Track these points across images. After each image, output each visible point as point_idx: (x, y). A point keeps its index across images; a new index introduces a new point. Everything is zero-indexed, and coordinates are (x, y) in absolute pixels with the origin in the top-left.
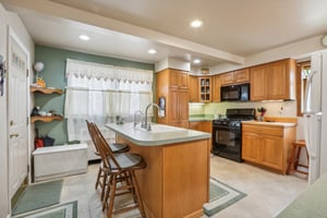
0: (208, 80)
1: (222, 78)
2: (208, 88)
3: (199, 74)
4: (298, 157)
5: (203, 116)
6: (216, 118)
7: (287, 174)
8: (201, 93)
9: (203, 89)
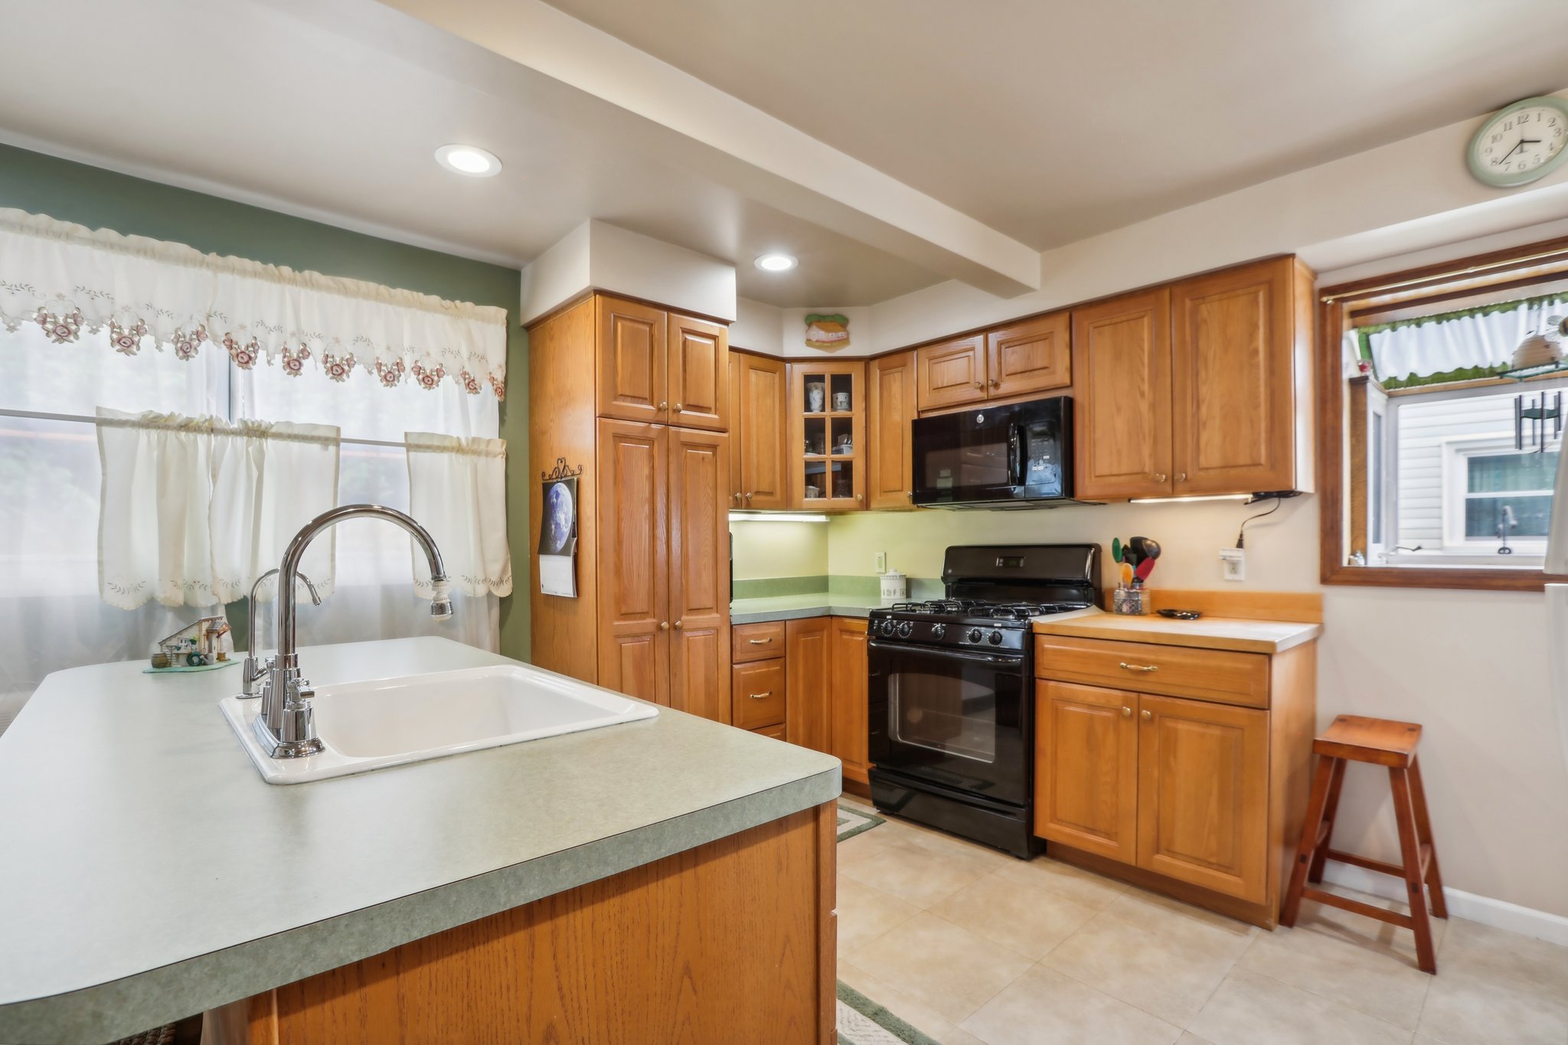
0: (842, 383)
1: (920, 365)
2: (843, 427)
3: (795, 343)
4: (1329, 816)
5: (821, 584)
6: (890, 597)
7: (1288, 918)
8: (800, 455)
9: (814, 432)
